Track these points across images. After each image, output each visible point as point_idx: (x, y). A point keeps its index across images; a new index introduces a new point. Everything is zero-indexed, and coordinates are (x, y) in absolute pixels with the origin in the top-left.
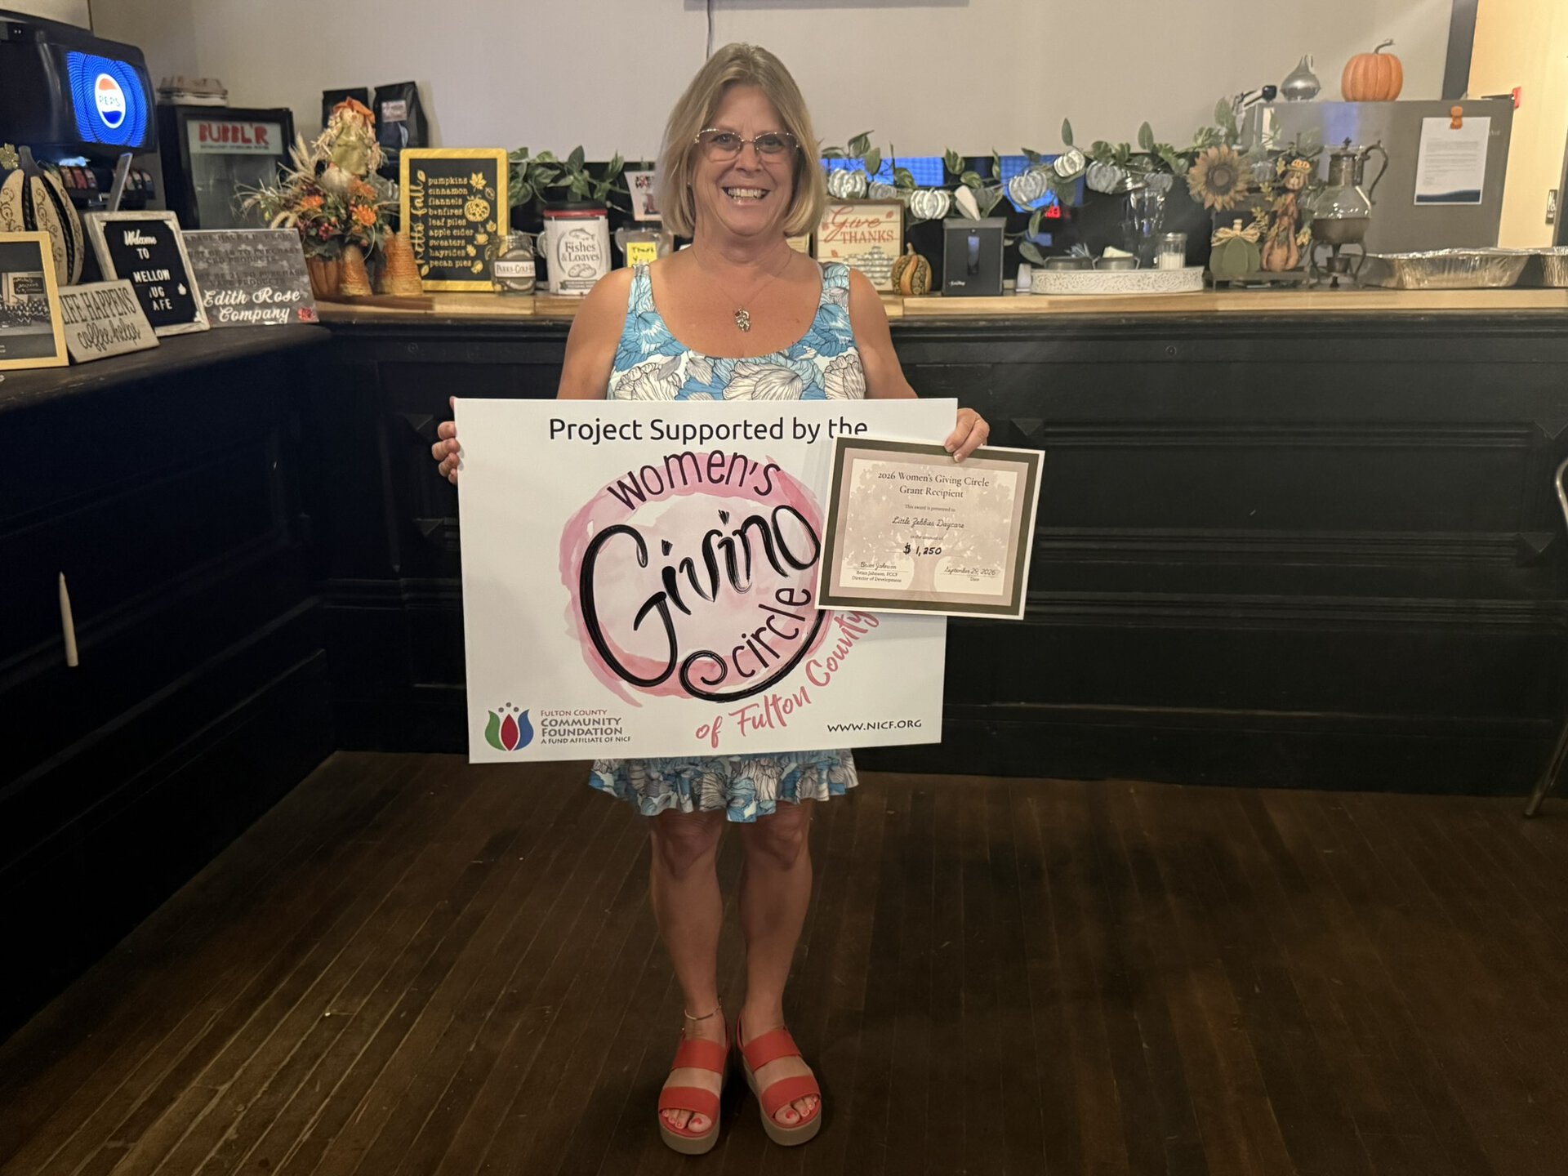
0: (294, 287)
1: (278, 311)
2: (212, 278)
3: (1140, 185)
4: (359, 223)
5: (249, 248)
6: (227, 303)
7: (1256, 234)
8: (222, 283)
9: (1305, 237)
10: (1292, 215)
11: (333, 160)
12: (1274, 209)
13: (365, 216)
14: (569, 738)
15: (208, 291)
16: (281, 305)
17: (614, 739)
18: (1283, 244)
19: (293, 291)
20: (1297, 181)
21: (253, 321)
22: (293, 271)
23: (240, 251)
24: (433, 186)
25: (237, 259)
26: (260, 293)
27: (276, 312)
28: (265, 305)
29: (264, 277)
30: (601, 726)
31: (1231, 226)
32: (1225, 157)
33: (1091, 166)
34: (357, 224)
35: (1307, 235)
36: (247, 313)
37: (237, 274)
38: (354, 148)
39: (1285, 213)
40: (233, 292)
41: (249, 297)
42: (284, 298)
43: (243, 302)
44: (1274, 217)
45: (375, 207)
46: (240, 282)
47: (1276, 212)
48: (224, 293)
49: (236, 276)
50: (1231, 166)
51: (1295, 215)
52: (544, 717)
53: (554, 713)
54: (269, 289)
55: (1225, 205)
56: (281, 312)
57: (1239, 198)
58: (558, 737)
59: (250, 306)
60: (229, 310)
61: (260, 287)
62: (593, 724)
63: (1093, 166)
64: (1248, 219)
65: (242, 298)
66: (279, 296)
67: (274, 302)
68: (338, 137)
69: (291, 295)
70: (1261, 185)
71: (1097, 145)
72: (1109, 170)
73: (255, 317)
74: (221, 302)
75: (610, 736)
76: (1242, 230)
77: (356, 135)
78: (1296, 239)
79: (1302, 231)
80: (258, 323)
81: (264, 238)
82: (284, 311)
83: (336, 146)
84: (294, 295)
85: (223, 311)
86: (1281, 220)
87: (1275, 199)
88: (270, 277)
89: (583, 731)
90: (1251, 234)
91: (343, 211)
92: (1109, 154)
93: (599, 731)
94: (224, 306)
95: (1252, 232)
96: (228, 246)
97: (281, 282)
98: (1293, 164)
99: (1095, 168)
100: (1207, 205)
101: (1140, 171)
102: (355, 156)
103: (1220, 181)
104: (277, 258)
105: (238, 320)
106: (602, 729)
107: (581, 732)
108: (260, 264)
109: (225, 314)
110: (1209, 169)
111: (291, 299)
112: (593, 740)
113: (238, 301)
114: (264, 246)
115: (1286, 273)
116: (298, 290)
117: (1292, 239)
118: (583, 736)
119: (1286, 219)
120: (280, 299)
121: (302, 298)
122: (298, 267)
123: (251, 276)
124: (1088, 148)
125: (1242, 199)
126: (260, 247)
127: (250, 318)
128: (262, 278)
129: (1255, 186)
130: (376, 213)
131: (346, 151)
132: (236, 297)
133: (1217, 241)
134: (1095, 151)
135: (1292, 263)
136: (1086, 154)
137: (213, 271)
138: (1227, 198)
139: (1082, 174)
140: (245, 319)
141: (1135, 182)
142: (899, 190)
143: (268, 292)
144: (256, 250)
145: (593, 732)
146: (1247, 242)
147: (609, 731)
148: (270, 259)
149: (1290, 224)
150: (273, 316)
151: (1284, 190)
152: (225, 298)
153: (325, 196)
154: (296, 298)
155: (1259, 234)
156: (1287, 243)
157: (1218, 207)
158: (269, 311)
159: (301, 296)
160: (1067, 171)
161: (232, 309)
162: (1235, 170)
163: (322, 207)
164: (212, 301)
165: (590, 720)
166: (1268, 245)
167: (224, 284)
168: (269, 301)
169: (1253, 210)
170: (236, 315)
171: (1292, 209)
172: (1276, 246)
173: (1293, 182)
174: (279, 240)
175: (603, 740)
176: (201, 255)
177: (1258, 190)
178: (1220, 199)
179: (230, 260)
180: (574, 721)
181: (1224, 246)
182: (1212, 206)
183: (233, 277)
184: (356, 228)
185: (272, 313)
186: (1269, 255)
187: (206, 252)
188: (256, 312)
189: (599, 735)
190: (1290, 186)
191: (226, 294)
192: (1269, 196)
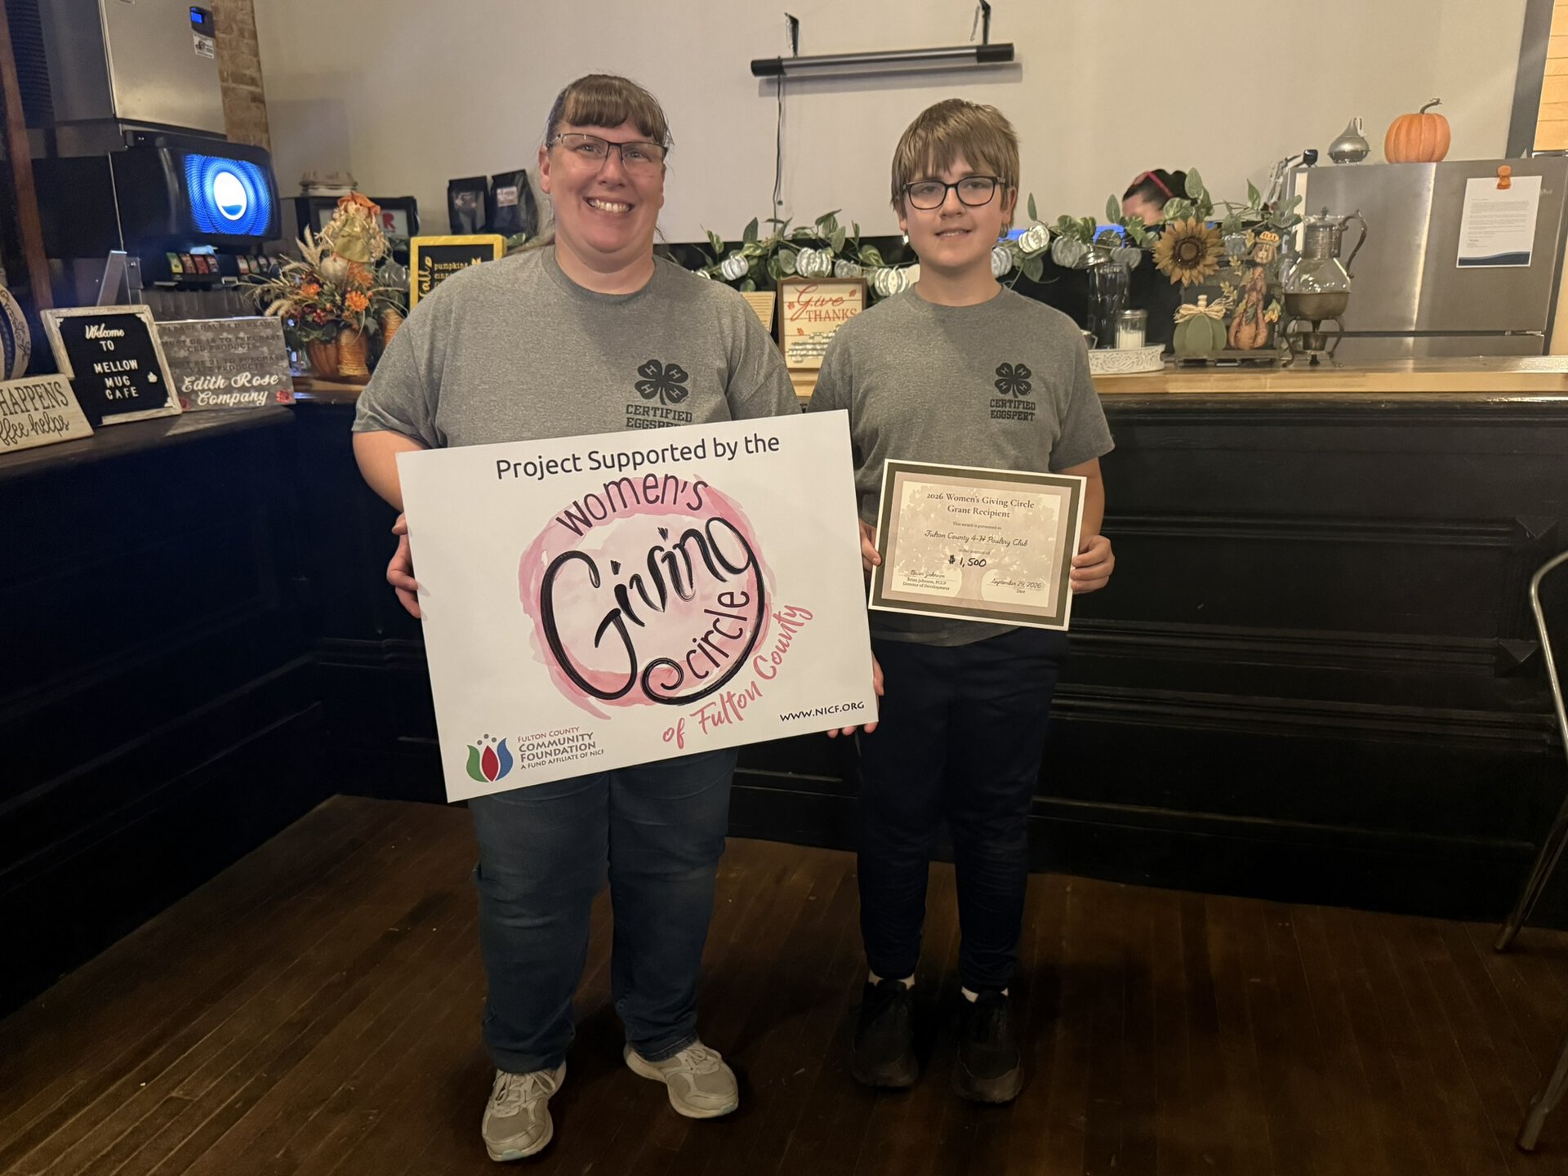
0: (272, 372)
1: (257, 394)
2: (192, 365)
3: (1102, 260)
4: (351, 309)
5: (230, 336)
6: (206, 388)
7: (1222, 310)
8: (202, 370)
9: (1274, 313)
10: (1261, 290)
11: (335, 250)
12: (1242, 284)
13: (357, 301)
14: (547, 760)
15: (187, 377)
16: (260, 389)
17: (589, 754)
18: (1251, 320)
19: (271, 375)
20: (1266, 254)
21: (231, 405)
22: (273, 356)
23: (222, 339)
24: (439, 271)
25: (218, 347)
26: (238, 378)
27: (254, 395)
28: (243, 389)
29: (244, 362)
30: (576, 743)
31: (1195, 302)
32: (1193, 229)
33: (1056, 241)
34: (348, 310)
35: (1276, 312)
36: (225, 396)
37: (217, 361)
38: (358, 238)
39: (1253, 288)
40: (211, 377)
41: (228, 381)
42: (262, 382)
43: (222, 387)
44: (1242, 292)
45: (370, 293)
46: (219, 368)
47: (1244, 286)
48: (203, 378)
49: (215, 363)
50: (1199, 239)
51: (1264, 290)
52: (522, 743)
53: (531, 738)
54: (248, 373)
55: (1193, 278)
56: (259, 395)
57: (1209, 272)
58: (536, 760)
59: (229, 390)
60: (208, 394)
61: (239, 372)
62: (568, 742)
63: (1059, 241)
64: (1214, 294)
65: (221, 382)
66: (257, 380)
67: (253, 386)
68: (341, 230)
69: (270, 378)
70: (1230, 259)
71: (1063, 219)
72: (1074, 244)
73: (233, 400)
74: (200, 387)
75: (584, 752)
76: (1207, 306)
77: (360, 226)
78: (1264, 315)
79: (1270, 307)
80: (235, 406)
81: (246, 326)
82: (262, 393)
83: (340, 237)
84: (273, 379)
85: (202, 396)
86: (1249, 296)
87: (1244, 273)
88: (250, 362)
89: (559, 750)
90: (1217, 310)
91: (338, 298)
92: (1074, 229)
93: (574, 749)
94: (203, 391)
95: (1217, 308)
96: (210, 335)
97: (260, 367)
98: (1262, 236)
99: (1061, 242)
100: (1174, 280)
101: (1108, 245)
102: (359, 246)
103: (1188, 255)
104: (258, 344)
105: (216, 403)
106: (576, 746)
107: (557, 752)
108: (240, 350)
109: (203, 398)
110: (1176, 242)
111: (269, 383)
112: (569, 757)
113: (216, 386)
114: (246, 333)
115: (1253, 351)
116: (277, 375)
117: (1260, 315)
118: (560, 756)
119: (1254, 294)
120: (258, 382)
121: (280, 382)
122: (277, 352)
123: (230, 362)
124: (1054, 223)
125: (1212, 273)
126: (242, 335)
127: (228, 401)
128: (241, 365)
129: (1226, 259)
130: (370, 300)
131: (349, 241)
132: (215, 382)
133: (1181, 318)
134: (1061, 226)
135: (1261, 340)
136: (1052, 229)
137: (194, 358)
138: (1195, 272)
139: (1046, 249)
140: (223, 402)
141: (1097, 257)
142: (865, 268)
143: (247, 376)
144: (237, 338)
145: (569, 750)
146: (1211, 318)
147: (583, 747)
148: (251, 346)
149: (1258, 300)
150: (251, 399)
151: (1252, 264)
152: (203, 383)
153: (321, 286)
154: (274, 381)
155: (1224, 311)
156: (1255, 319)
157: (1185, 282)
158: (247, 395)
159: (280, 379)
160: (1031, 247)
161: (210, 393)
162: (1204, 243)
163: (318, 294)
164: (191, 387)
165: (564, 739)
166: (1237, 320)
167: (204, 371)
168: (247, 385)
169: (1222, 285)
170: (214, 399)
171: (1260, 284)
172: (1244, 323)
173: (1262, 256)
174: (261, 327)
175: (579, 756)
176: (182, 344)
177: (1228, 263)
178: (1187, 273)
179: (211, 348)
180: (550, 742)
181: (1188, 322)
182: (1179, 282)
183: (212, 363)
184: (346, 313)
185: (250, 396)
186: (1237, 332)
187: (188, 340)
188: (234, 395)
189: (574, 752)
190: (1258, 260)
191: (205, 379)
192: (1238, 271)
